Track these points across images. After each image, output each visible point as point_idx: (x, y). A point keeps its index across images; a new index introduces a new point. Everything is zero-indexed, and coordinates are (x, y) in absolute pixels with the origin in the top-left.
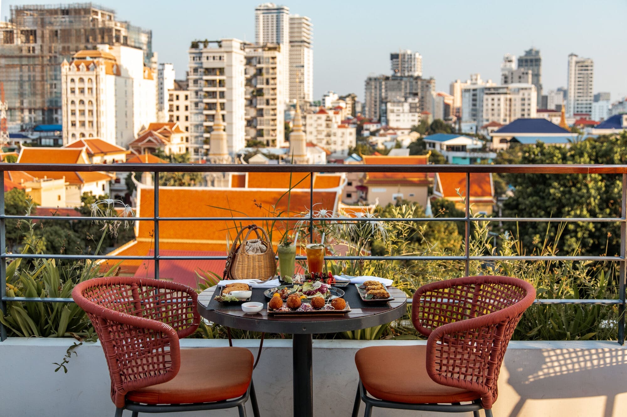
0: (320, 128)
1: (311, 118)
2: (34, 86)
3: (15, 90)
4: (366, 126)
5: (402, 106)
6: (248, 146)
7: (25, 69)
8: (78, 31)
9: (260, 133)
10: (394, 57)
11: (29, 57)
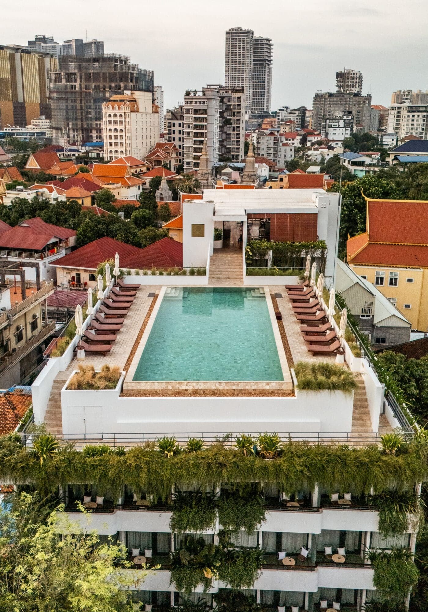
0: (270, 146)
1: (264, 138)
2: (76, 113)
3: (63, 116)
4: (309, 138)
5: (339, 122)
6: (220, 160)
7: (70, 102)
8: (104, 74)
9: (229, 150)
10: (339, 75)
11: (72, 92)
